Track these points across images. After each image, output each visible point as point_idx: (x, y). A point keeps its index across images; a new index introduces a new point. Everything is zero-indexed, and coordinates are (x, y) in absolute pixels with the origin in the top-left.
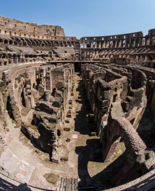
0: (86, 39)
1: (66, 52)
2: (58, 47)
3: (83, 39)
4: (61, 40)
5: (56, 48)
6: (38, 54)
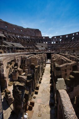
0: (55, 37)
1: (42, 47)
2: (38, 44)
3: (53, 38)
4: (40, 39)
5: (37, 44)
6: (25, 48)
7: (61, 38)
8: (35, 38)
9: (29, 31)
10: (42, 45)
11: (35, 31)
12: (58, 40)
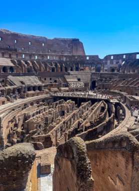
0: (112, 58)
1: (79, 80)
2: (71, 72)
3: (108, 57)
4: (79, 60)
5: (69, 74)
6: (43, 84)
7: (123, 60)
8: (68, 60)
9: (57, 44)
10: (79, 77)
11: (72, 43)
12: (117, 63)
